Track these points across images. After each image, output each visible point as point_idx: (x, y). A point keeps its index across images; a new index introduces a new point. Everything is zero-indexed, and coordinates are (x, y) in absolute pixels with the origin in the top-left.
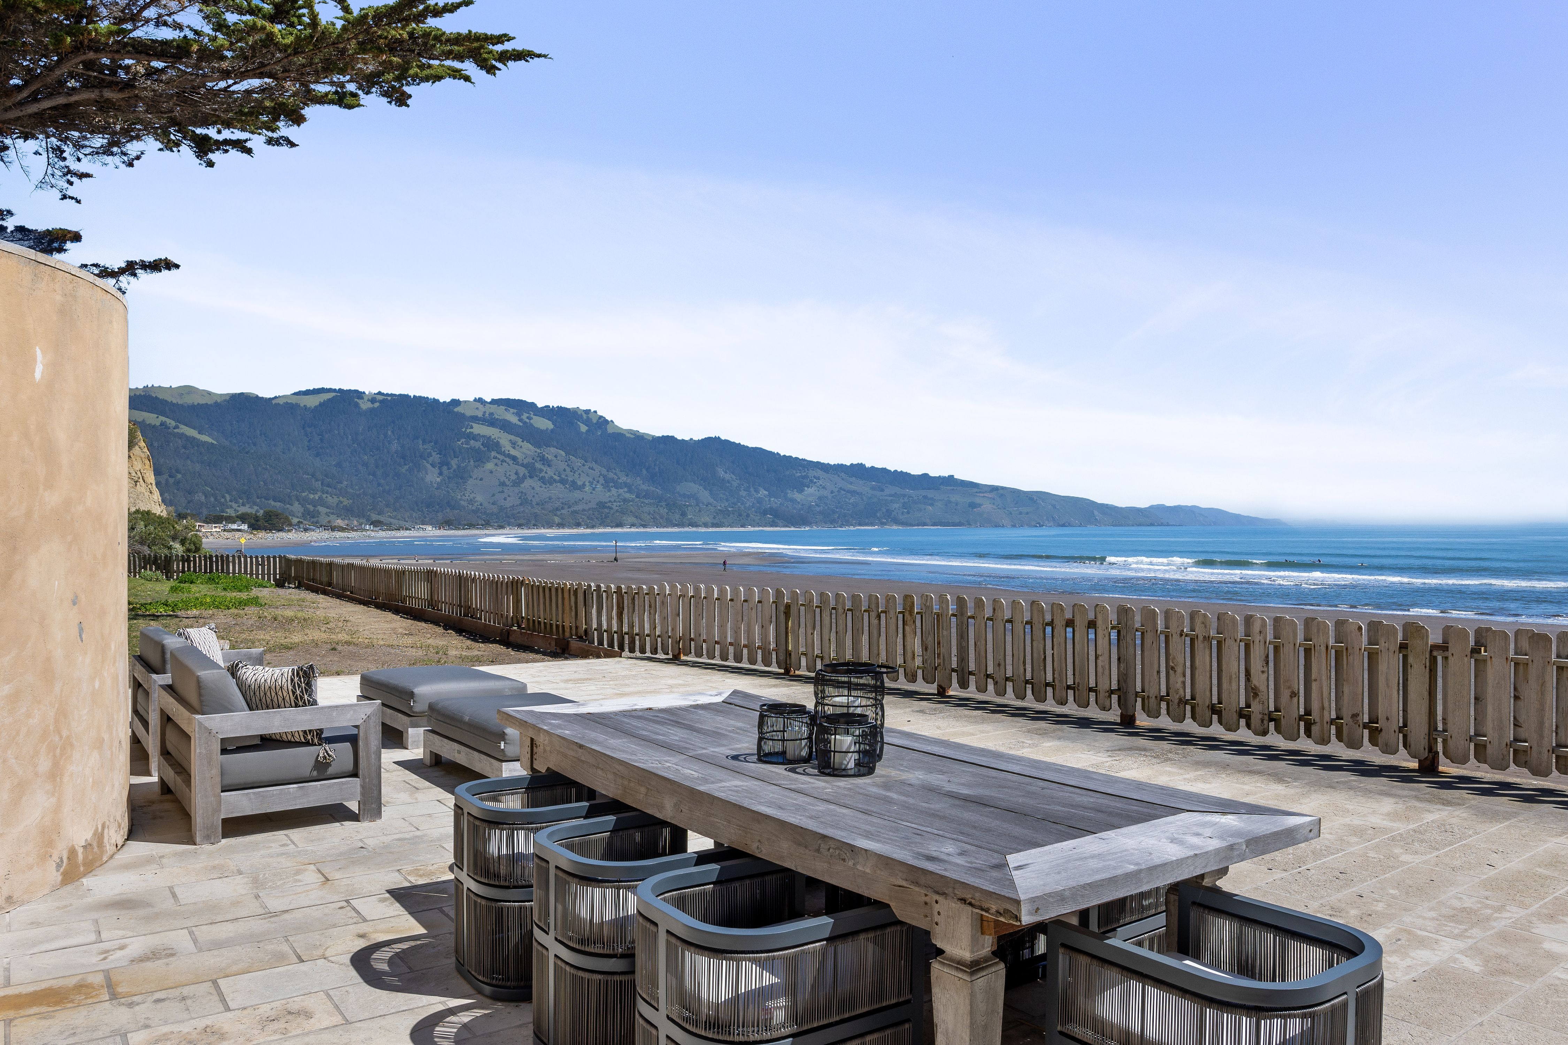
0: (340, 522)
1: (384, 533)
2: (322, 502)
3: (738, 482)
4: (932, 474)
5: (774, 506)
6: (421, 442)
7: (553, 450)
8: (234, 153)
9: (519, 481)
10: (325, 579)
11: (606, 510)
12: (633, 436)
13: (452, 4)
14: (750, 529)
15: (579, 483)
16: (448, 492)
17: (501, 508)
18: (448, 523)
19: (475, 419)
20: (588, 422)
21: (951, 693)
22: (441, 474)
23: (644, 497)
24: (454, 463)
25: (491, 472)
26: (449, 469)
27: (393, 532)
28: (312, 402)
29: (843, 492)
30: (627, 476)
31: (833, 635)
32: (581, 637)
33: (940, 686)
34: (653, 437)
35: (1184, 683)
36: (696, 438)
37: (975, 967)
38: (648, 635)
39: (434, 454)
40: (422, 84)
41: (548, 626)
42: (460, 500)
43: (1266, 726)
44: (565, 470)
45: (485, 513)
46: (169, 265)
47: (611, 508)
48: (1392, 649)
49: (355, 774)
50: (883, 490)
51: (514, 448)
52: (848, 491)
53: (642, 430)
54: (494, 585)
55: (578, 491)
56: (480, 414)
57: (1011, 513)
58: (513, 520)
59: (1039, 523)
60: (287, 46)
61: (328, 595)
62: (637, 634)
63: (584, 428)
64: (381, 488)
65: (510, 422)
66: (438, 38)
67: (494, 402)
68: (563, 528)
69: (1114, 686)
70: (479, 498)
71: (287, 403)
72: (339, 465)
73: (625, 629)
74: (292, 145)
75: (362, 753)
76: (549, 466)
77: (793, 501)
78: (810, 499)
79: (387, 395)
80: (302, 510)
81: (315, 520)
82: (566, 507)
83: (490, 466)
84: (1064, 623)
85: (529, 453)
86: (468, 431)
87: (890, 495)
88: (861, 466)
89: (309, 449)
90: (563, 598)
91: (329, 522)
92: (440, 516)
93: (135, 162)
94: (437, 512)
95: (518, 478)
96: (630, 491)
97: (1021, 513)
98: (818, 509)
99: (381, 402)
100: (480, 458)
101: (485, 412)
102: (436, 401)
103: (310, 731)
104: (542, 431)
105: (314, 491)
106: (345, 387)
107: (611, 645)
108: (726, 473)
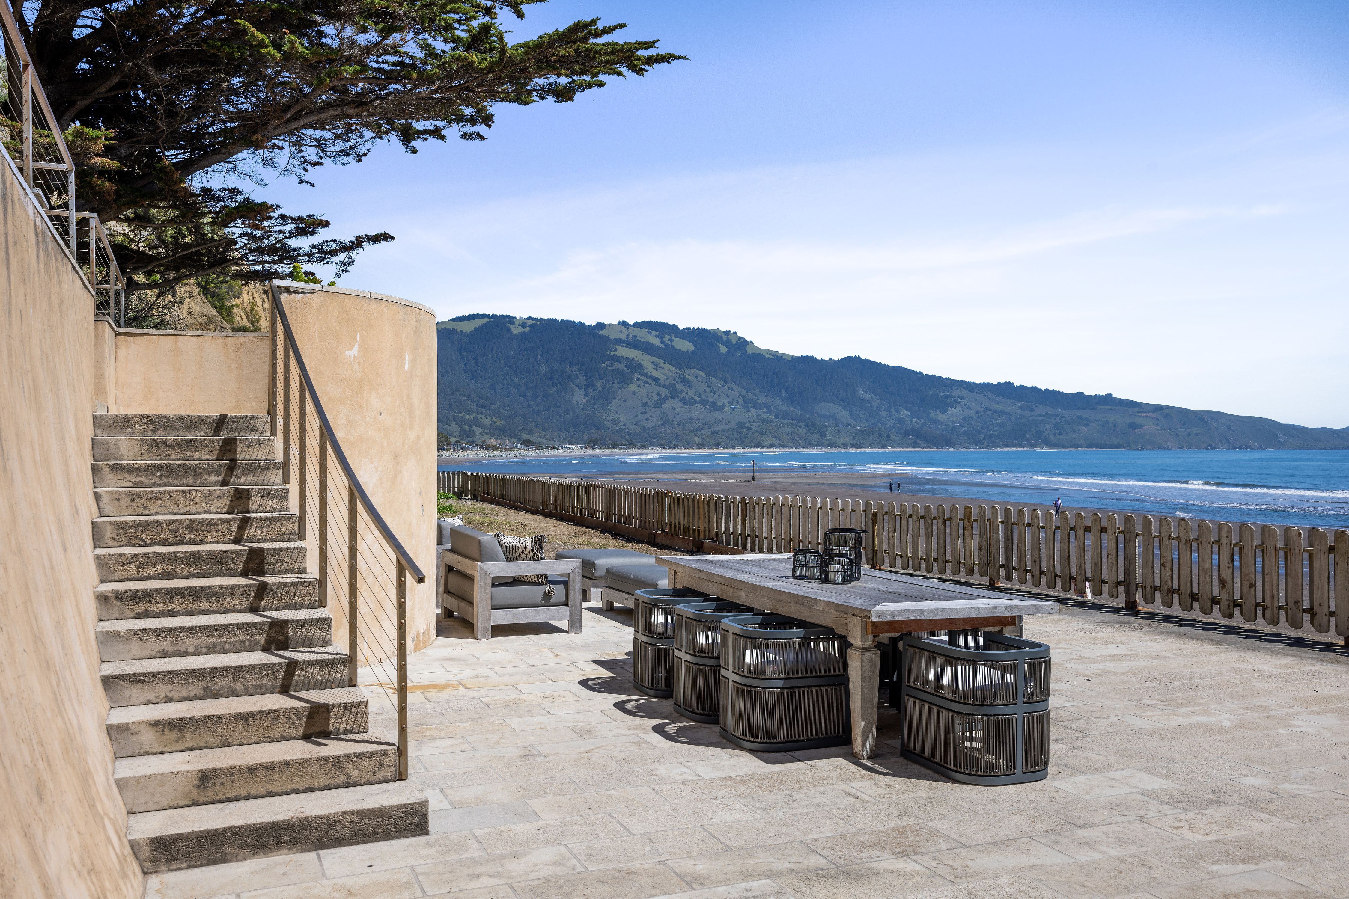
0: (493, 442)
1: (534, 452)
2: (477, 423)
3: (879, 401)
4: (1087, 393)
5: (916, 426)
6: (568, 365)
7: (694, 371)
8: (431, 140)
9: (660, 403)
10: (498, 492)
11: (745, 431)
12: (772, 357)
13: (609, 27)
14: (890, 449)
15: (719, 404)
16: (594, 413)
17: (644, 429)
18: (593, 443)
19: (619, 342)
20: (727, 343)
21: (1000, 585)
22: (587, 395)
23: (784, 417)
24: (599, 384)
25: (634, 393)
26: (594, 390)
27: (543, 452)
28: (468, 327)
29: (989, 412)
30: (766, 396)
31: (910, 537)
32: (712, 539)
33: (991, 579)
34: (792, 357)
35: (1171, 576)
36: (836, 358)
37: (864, 650)
38: (765, 538)
39: (580, 376)
40: (586, 91)
41: (687, 530)
42: (605, 420)
43: (1231, 610)
44: (705, 391)
45: (628, 433)
46: (386, 237)
47: (750, 429)
48: (1323, 550)
49: (566, 605)
50: (1032, 410)
51: (656, 369)
52: (995, 412)
53: (781, 351)
54: (643, 497)
55: (718, 412)
56: (623, 337)
57: (1177, 435)
58: (655, 440)
59: (1210, 446)
60: (482, 69)
61: (501, 506)
62: (757, 537)
63: (723, 349)
64: (530, 409)
65: (652, 344)
66: (597, 52)
67: (637, 324)
68: (703, 448)
69: (1122, 578)
70: (623, 419)
71: (445, 329)
72: (492, 387)
73: (747, 533)
74: (482, 138)
75: (570, 591)
76: (690, 387)
77: (936, 421)
78: (954, 419)
79: (537, 319)
80: (459, 430)
81: (470, 439)
82: (706, 427)
83: (633, 387)
84: (1083, 528)
85: (670, 374)
86: (613, 353)
87: (1041, 415)
88: (1009, 385)
89: (465, 372)
90: (699, 507)
91: (484, 441)
92: (586, 435)
93: (363, 158)
94: (583, 432)
95: (660, 399)
96: (769, 412)
97: (1189, 435)
98: (962, 430)
99: (531, 326)
100: (624, 379)
101: (628, 335)
102: (582, 325)
103: (541, 576)
104: (683, 353)
105: (469, 412)
106: (498, 313)
107: (736, 544)
108: (866, 392)
